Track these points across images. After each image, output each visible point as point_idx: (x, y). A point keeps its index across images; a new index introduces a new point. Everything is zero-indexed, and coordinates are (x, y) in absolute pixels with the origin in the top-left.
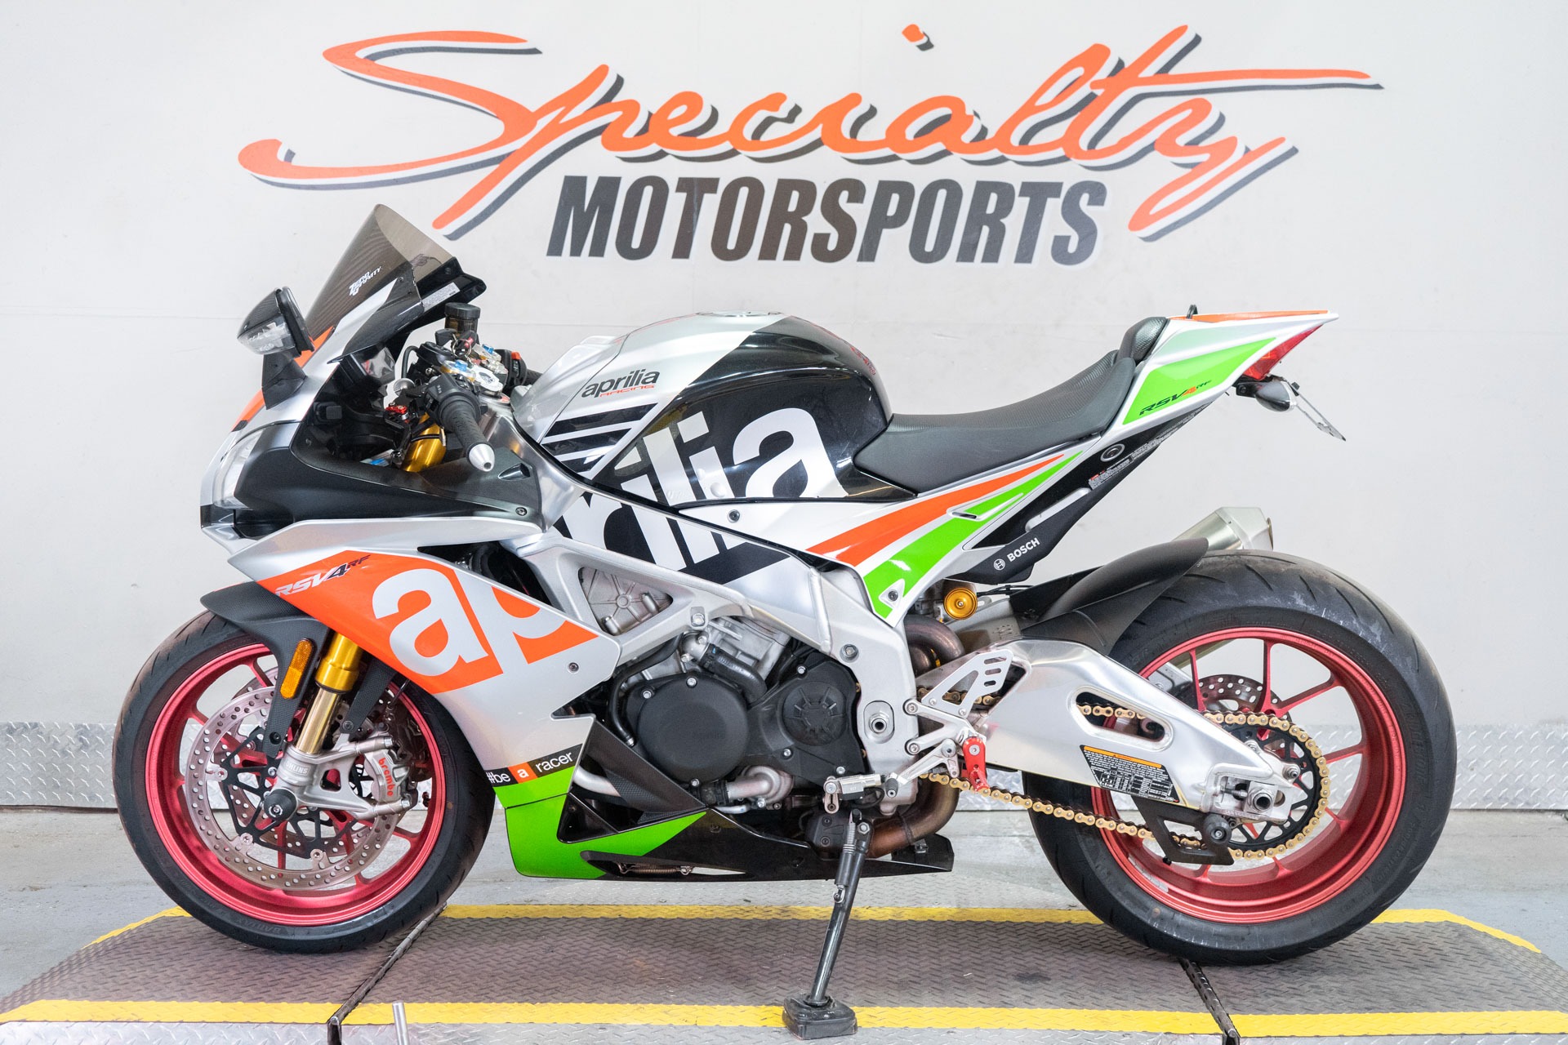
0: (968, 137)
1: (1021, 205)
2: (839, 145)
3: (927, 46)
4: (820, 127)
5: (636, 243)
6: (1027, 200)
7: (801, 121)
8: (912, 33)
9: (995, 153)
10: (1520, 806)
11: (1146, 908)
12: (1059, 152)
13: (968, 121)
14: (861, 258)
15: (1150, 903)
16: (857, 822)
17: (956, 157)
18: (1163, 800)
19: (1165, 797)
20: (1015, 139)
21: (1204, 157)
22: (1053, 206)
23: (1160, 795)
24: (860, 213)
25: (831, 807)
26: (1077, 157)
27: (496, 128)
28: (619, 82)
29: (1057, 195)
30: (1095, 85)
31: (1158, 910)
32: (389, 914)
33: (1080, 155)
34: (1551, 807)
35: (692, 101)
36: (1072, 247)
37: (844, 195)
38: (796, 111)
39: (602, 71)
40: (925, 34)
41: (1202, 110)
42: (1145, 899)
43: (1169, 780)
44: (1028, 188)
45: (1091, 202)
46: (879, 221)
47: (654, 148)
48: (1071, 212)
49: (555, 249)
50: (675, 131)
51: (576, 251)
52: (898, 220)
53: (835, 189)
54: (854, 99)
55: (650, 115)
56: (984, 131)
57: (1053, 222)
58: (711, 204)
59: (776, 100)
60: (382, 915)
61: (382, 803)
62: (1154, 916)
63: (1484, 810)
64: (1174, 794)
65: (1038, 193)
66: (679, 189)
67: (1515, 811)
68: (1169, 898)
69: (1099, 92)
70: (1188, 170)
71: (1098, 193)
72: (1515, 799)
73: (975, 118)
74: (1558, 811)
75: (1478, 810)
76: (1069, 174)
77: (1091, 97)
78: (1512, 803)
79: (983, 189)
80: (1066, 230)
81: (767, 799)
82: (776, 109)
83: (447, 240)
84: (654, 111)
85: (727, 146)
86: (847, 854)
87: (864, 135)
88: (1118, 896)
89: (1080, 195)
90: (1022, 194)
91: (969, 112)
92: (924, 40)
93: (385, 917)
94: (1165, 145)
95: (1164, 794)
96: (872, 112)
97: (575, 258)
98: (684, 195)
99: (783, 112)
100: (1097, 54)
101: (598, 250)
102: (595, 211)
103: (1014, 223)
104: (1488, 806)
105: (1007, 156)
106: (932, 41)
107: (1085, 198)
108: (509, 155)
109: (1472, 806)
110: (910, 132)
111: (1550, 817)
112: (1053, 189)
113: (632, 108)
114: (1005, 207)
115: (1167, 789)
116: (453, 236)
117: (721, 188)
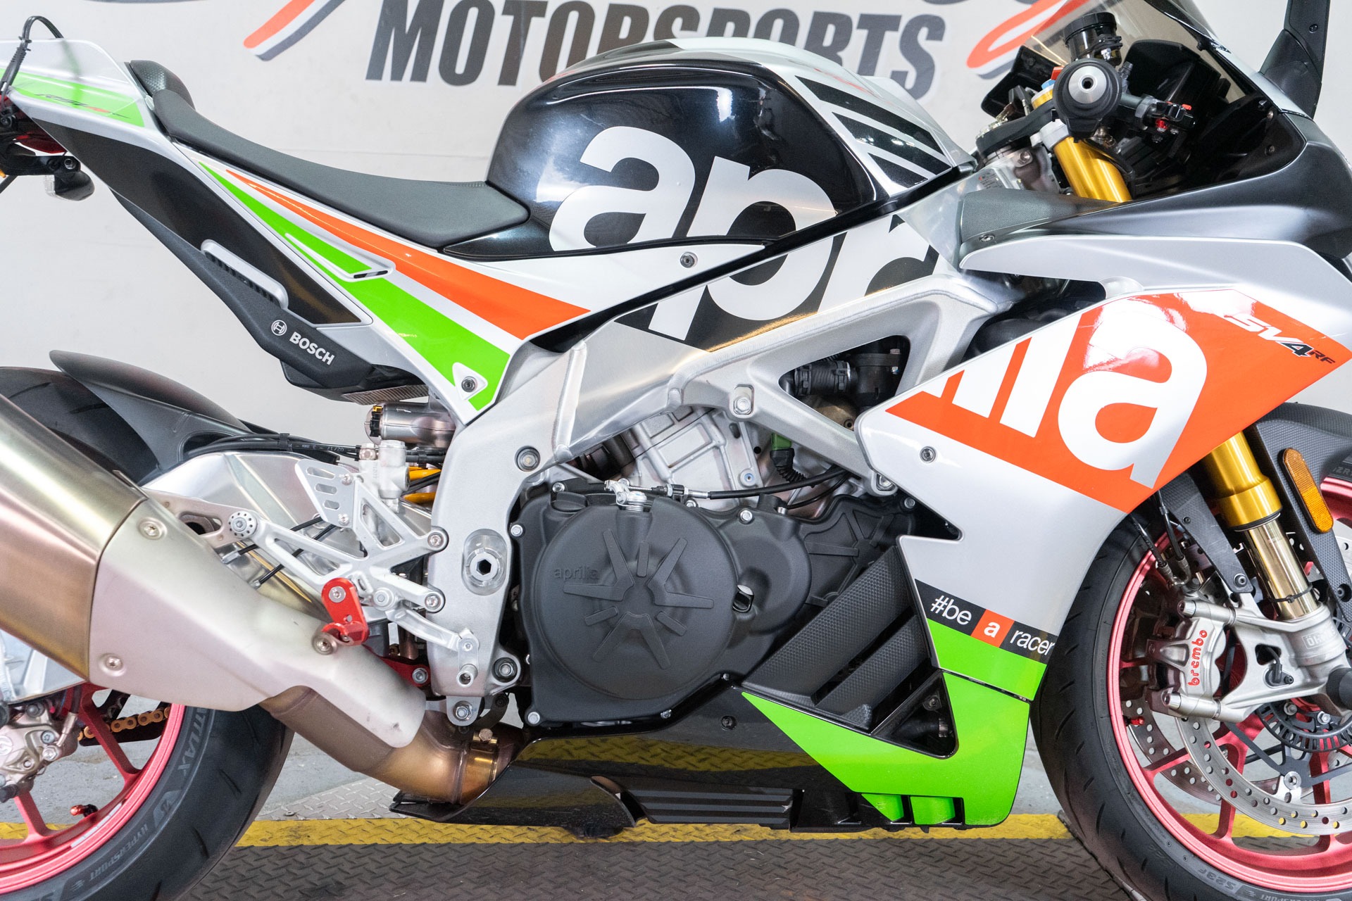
1: (859, 37)
5: (460, 68)
6: (864, 33)
22: (892, 40)
29: (895, 28)
36: (911, 81)
37: (678, 21)
44: (866, 21)
45: (931, 37)
48: (910, 47)
49: (375, 72)
51: (397, 75)
53: (668, 15)
57: (891, 56)
58: (539, 27)
65: (876, 26)
66: (505, 12)
71: (937, 28)
76: (907, 7)
79: (820, 20)
80: (904, 64)
83: (259, 61)
89: (919, 29)
90: (860, 26)
97: (396, 83)
98: (510, 19)
101: (420, 74)
102: (417, 32)
103: (851, 56)
107: (924, 32)
112: (890, 22)
114: (842, 39)
116: (266, 57)
117: (550, 11)
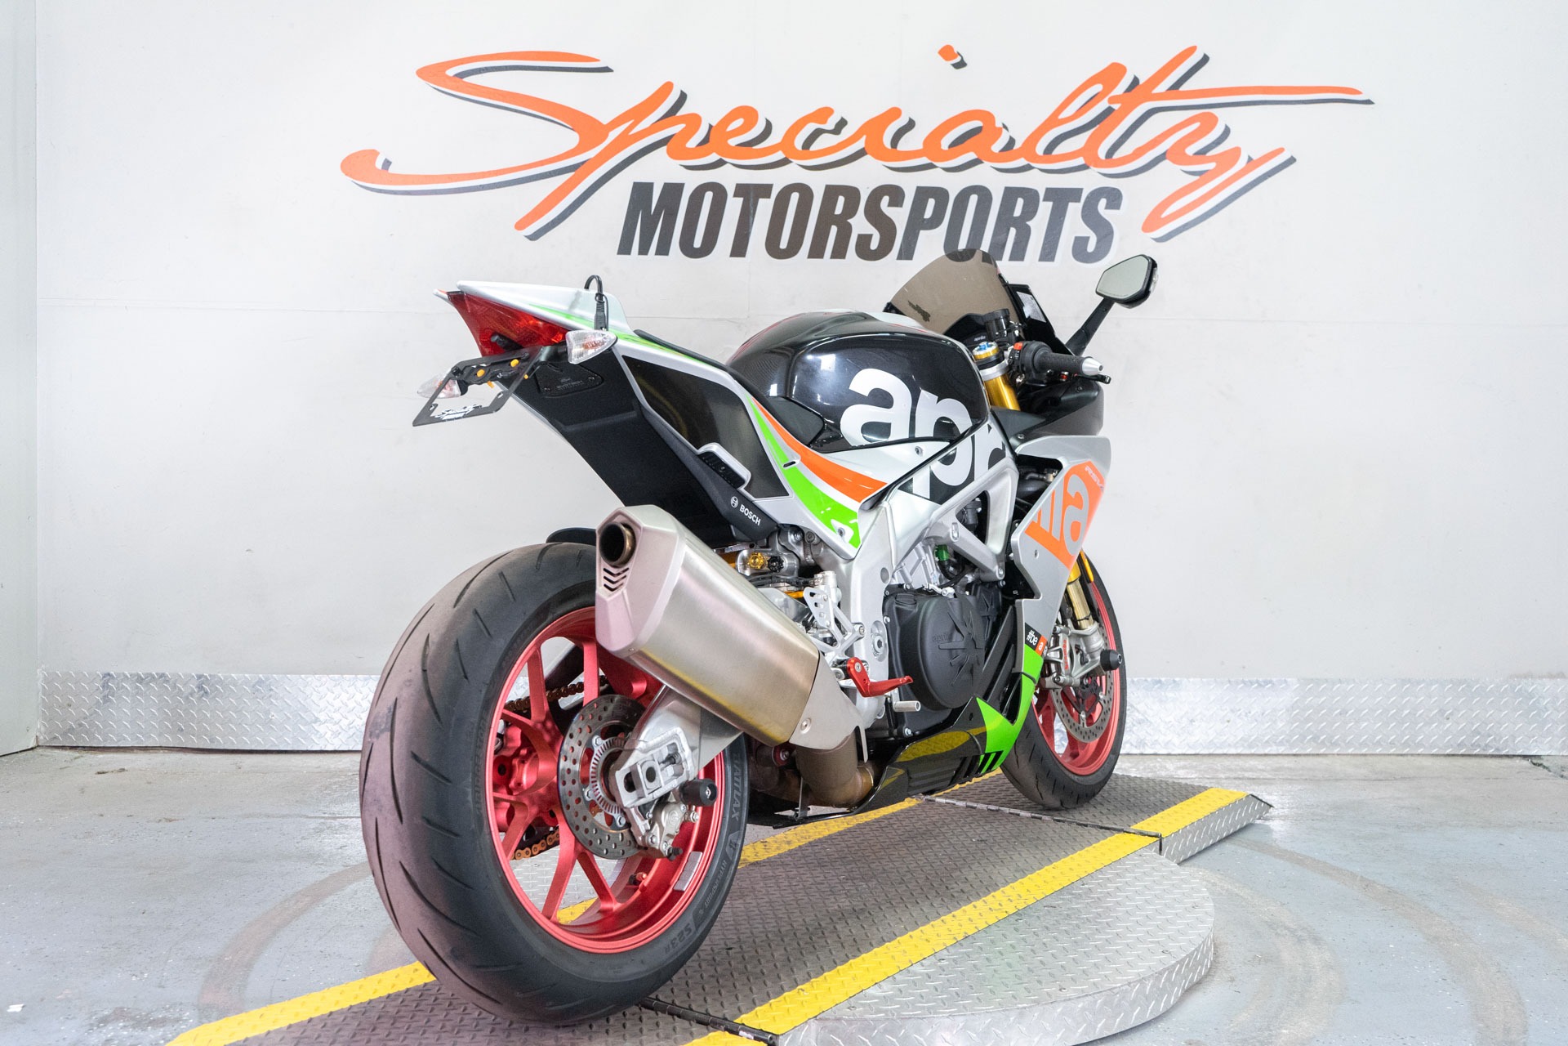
0: (997, 147)
1: (1045, 209)
2: (881, 155)
3: (961, 65)
4: (864, 138)
5: (698, 243)
6: (1050, 204)
7: (847, 132)
8: (947, 52)
9: (1022, 162)
10: (1491, 752)
12: (1080, 161)
13: (997, 133)
14: (900, 257)
17: (986, 166)
20: (1040, 149)
21: (1211, 166)
22: (1074, 210)
24: (900, 216)
26: (1096, 166)
27: (572, 139)
28: (683, 97)
29: (1078, 200)
30: (1113, 100)
33: (1098, 163)
34: (1519, 752)
35: (748, 114)
36: (1091, 247)
37: (886, 200)
38: (842, 123)
39: (667, 87)
40: (959, 54)
41: (1209, 123)
44: (1051, 194)
45: (1108, 207)
46: (917, 223)
47: (714, 157)
48: (1090, 216)
49: (625, 248)
50: (733, 142)
51: (644, 250)
52: (934, 222)
53: (877, 194)
54: (895, 113)
55: (711, 127)
56: (1012, 141)
57: (1074, 224)
58: (765, 207)
59: (824, 113)
63: (1458, 755)
65: (1061, 198)
66: (736, 195)
67: (1486, 756)
69: (1116, 106)
70: (1196, 178)
71: (1114, 198)
72: (1486, 745)
73: (1004, 130)
74: (1525, 757)
75: (1453, 755)
76: (1089, 181)
77: (1109, 111)
78: (1484, 750)
79: (1011, 194)
80: (1085, 231)
82: (825, 122)
83: (528, 241)
84: (714, 124)
85: (779, 156)
87: (903, 145)
89: (1098, 200)
90: (1046, 199)
91: (998, 124)
92: (958, 59)
94: (1175, 155)
96: (911, 125)
97: (642, 257)
98: (741, 200)
99: (830, 124)
100: (1114, 72)
101: (663, 250)
102: (661, 214)
103: (1039, 225)
104: (1462, 751)
105: (1033, 165)
106: (966, 60)
107: (1103, 202)
108: (583, 163)
109: (1448, 751)
110: (945, 143)
111: (1517, 761)
112: (1074, 194)
113: (694, 121)
114: (1031, 210)
116: (534, 237)
117: (775, 193)
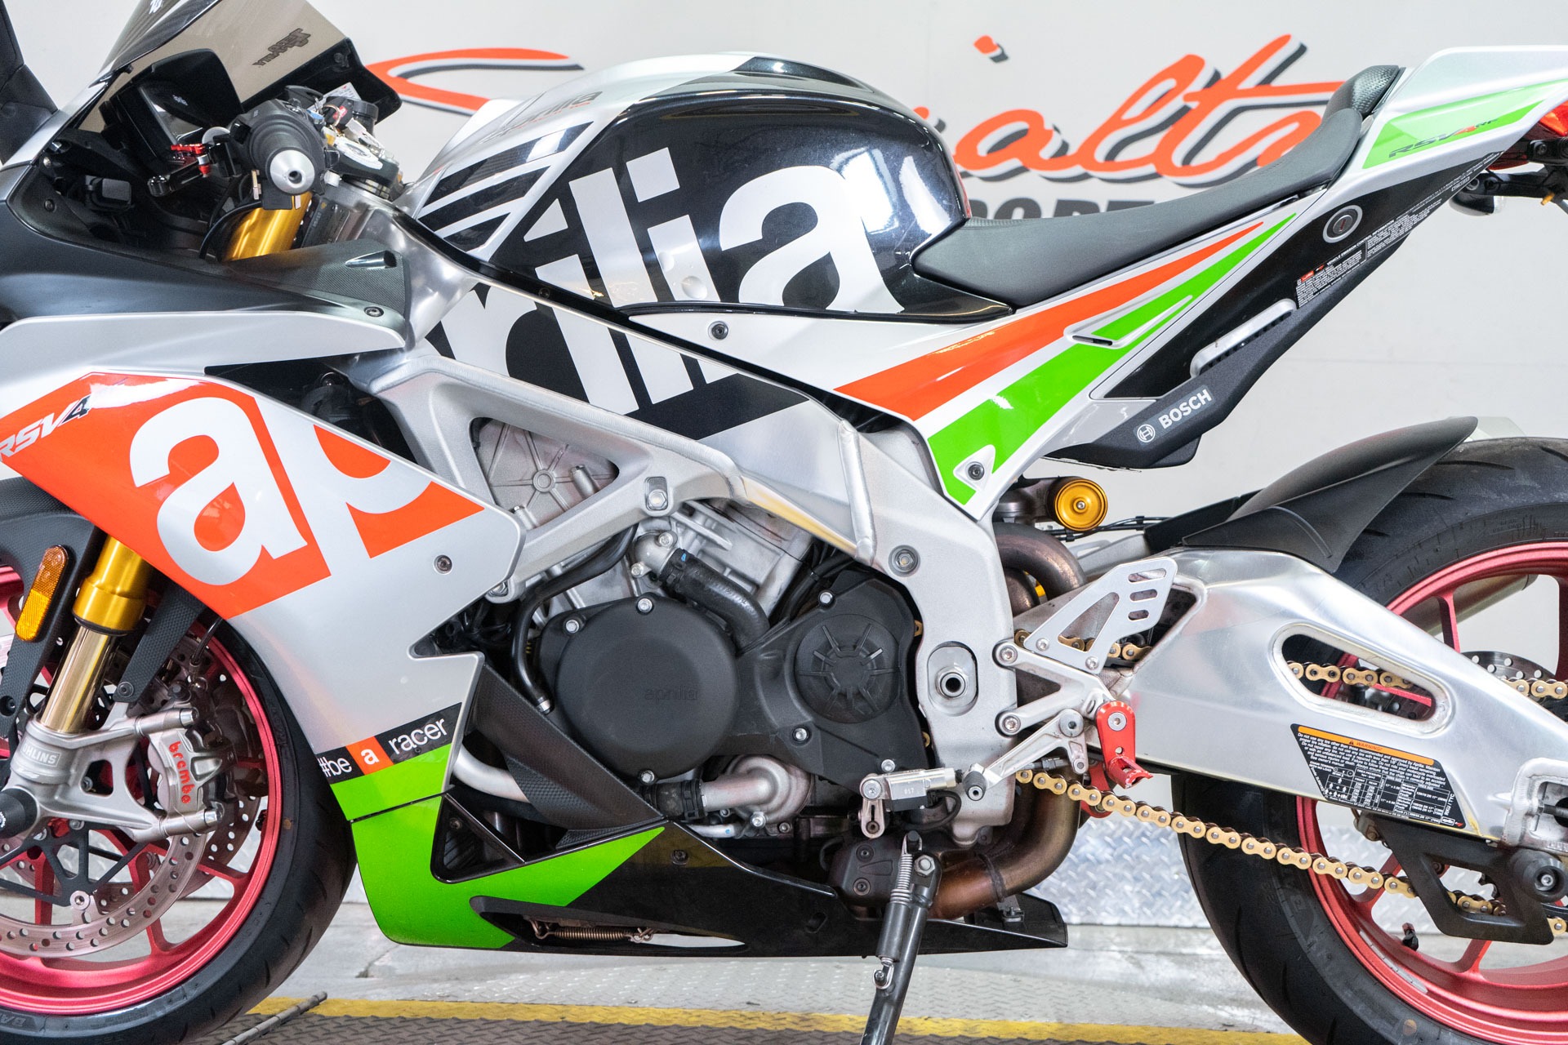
11: (1393, 1020)
15: (1398, 1011)
16: (916, 855)
18: (1436, 823)
19: (1438, 817)
23: (1431, 815)
25: (872, 826)
31: (1412, 1023)
32: (189, 998)
42: (1390, 1004)
43: (1447, 787)
60: (179, 999)
61: (175, 815)
62: (1406, 1032)
64: (1456, 813)
68: (1430, 1003)
81: (768, 813)
86: (898, 905)
88: (1346, 996)
93: (183, 1002)
95: (1439, 812)
115: (1443, 803)
